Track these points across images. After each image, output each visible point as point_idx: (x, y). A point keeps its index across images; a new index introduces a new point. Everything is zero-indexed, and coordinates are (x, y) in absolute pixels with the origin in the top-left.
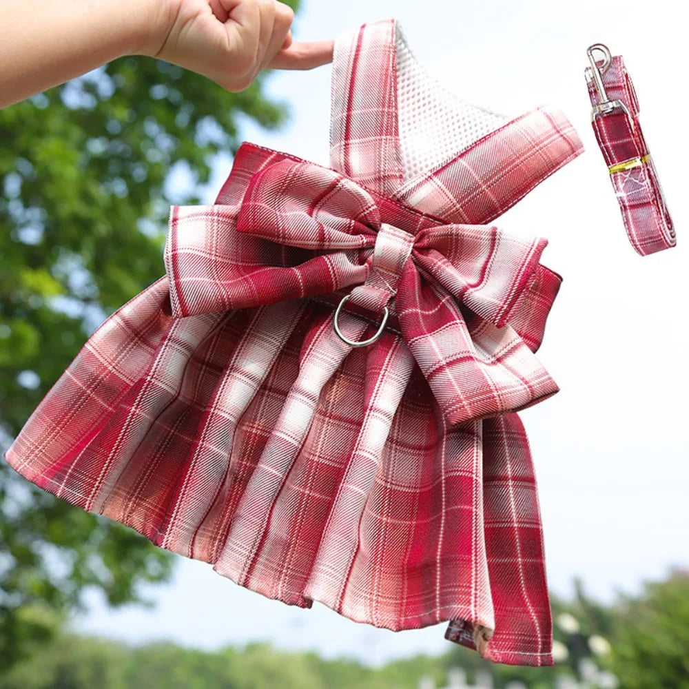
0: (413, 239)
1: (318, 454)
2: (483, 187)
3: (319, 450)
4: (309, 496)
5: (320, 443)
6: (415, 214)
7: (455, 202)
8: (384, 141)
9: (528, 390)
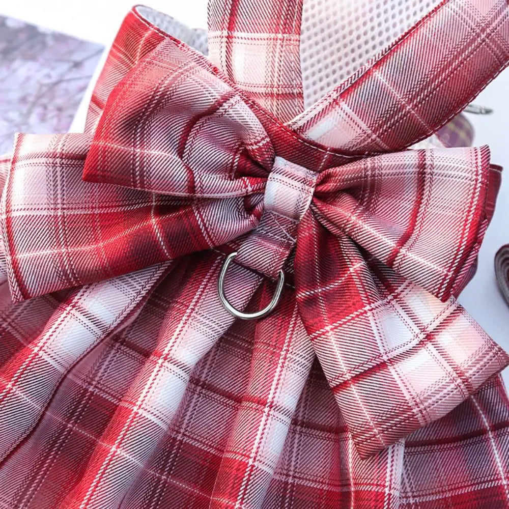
0: (315, 180)
1: (182, 431)
2: (408, 107)
3: (184, 426)
4: (166, 482)
5: (187, 418)
6: (317, 150)
7: (370, 132)
8: (279, 42)
9: (462, 386)
